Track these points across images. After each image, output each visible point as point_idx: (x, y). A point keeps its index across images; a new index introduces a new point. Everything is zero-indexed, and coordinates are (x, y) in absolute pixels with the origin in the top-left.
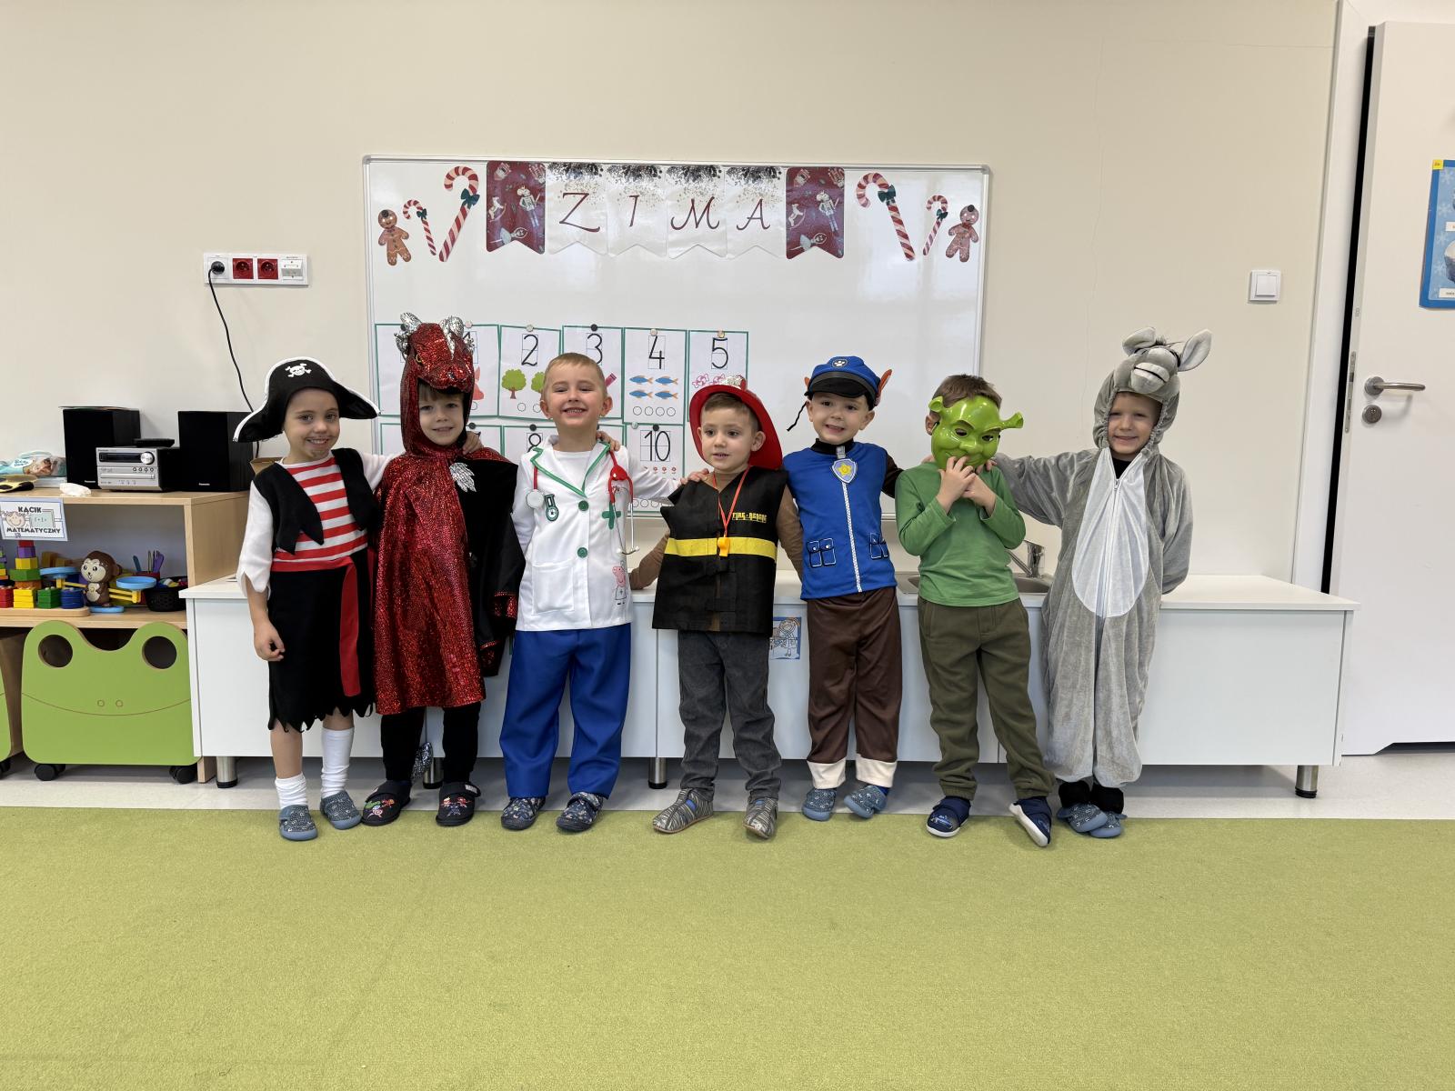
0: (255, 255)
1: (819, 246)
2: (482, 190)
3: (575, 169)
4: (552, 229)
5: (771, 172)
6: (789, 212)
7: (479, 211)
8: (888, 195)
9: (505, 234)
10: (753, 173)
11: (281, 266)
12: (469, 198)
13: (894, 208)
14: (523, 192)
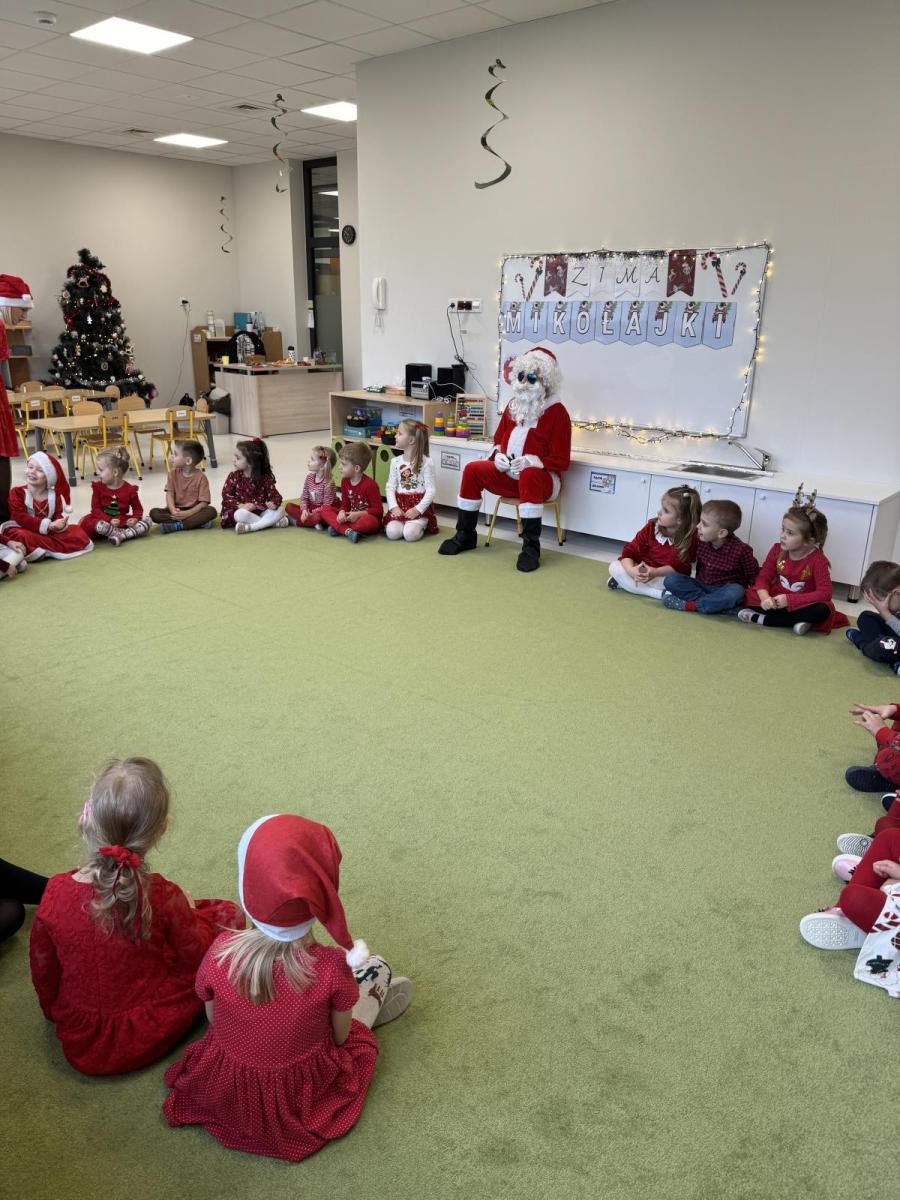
0: (465, 300)
1: (683, 290)
2: (544, 269)
3: (579, 256)
4: (570, 286)
5: (661, 254)
6: (669, 273)
7: (542, 278)
8: (716, 263)
9: (551, 288)
10: (655, 254)
11: (474, 304)
12: (539, 272)
13: (719, 270)
14: (559, 268)
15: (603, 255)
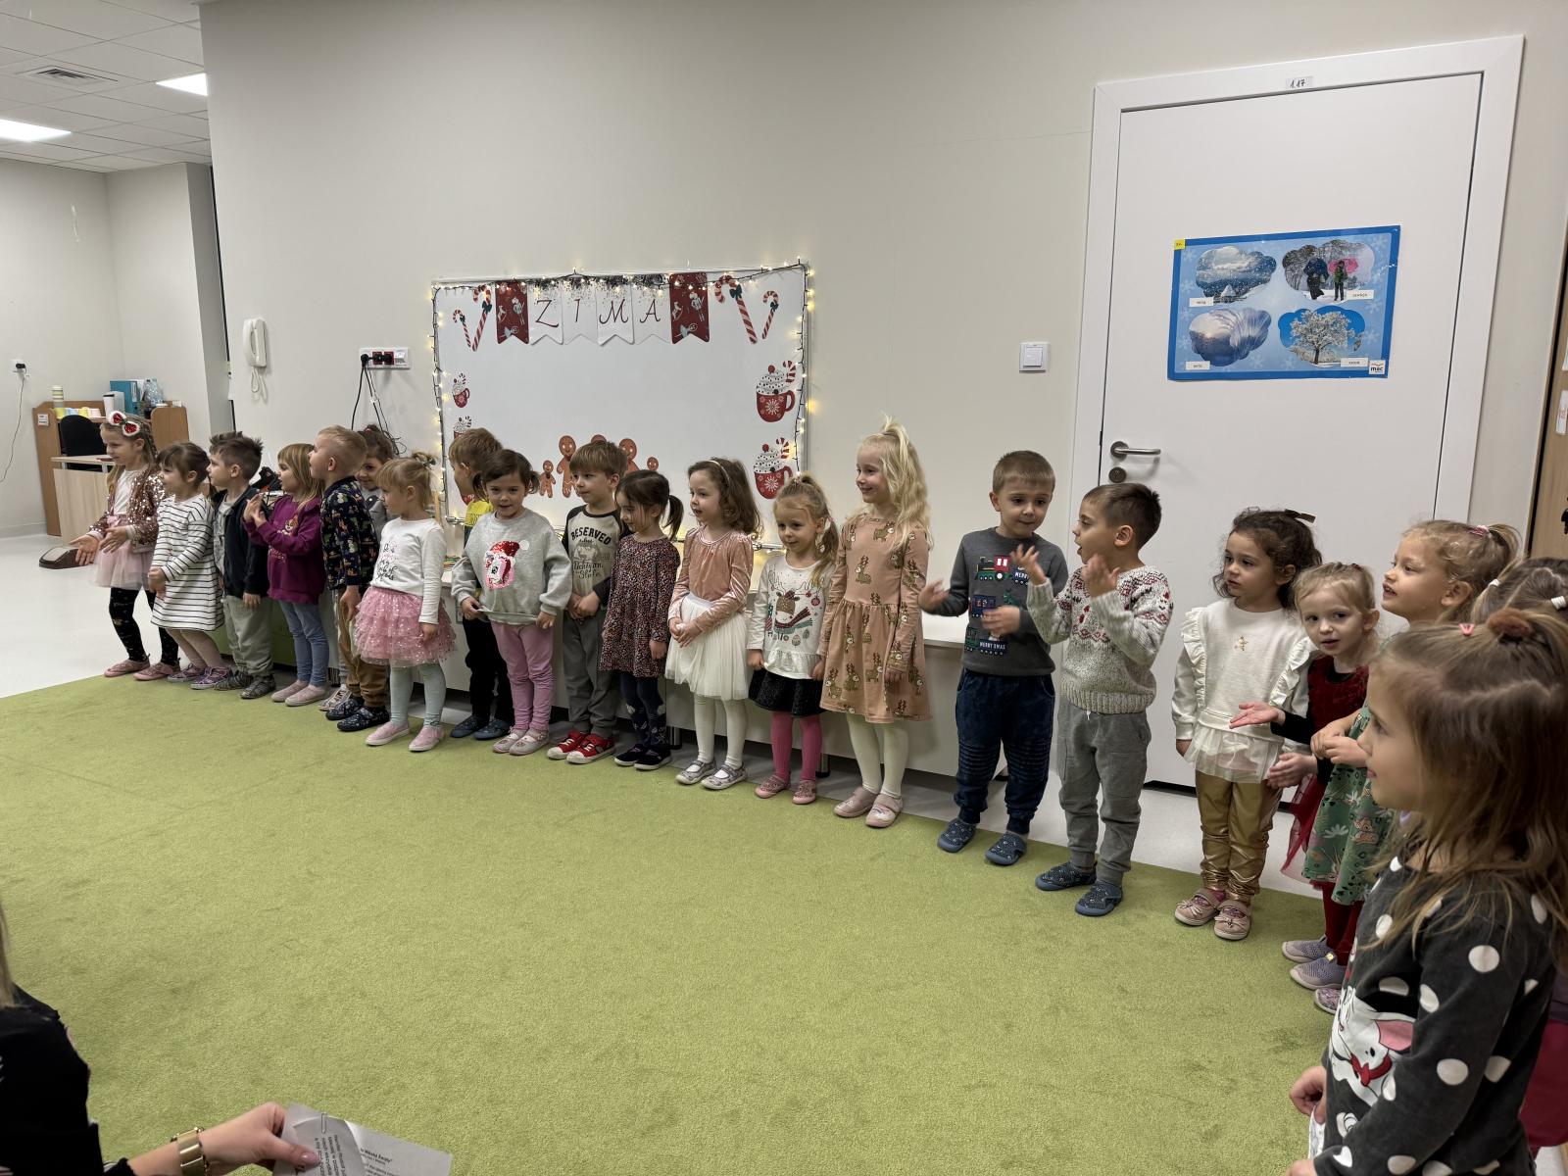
0: (383, 349)
1: (694, 333)
2: (493, 302)
3: (543, 284)
4: (534, 330)
5: (659, 278)
6: (672, 308)
7: (492, 315)
8: (736, 293)
9: (507, 331)
10: (649, 281)
11: (396, 355)
12: (487, 307)
13: (741, 303)
14: (515, 301)
15: (576, 282)
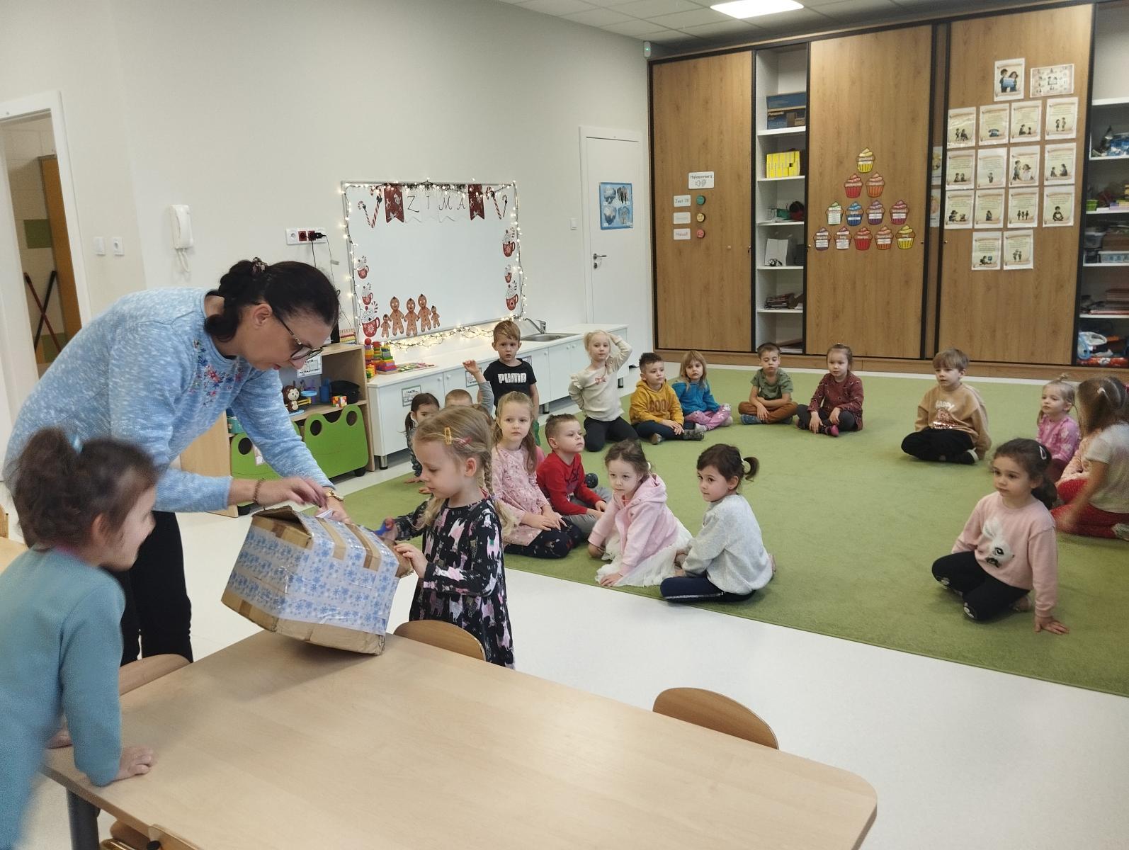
1: (478, 215)
2: (383, 197)
3: (411, 186)
4: (406, 213)
5: (464, 186)
6: (470, 202)
7: (383, 205)
8: (493, 195)
9: (391, 215)
10: (459, 187)
12: (379, 200)
13: (495, 200)
14: (395, 196)
15: (428, 185)
